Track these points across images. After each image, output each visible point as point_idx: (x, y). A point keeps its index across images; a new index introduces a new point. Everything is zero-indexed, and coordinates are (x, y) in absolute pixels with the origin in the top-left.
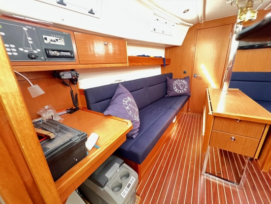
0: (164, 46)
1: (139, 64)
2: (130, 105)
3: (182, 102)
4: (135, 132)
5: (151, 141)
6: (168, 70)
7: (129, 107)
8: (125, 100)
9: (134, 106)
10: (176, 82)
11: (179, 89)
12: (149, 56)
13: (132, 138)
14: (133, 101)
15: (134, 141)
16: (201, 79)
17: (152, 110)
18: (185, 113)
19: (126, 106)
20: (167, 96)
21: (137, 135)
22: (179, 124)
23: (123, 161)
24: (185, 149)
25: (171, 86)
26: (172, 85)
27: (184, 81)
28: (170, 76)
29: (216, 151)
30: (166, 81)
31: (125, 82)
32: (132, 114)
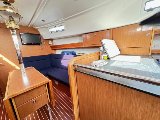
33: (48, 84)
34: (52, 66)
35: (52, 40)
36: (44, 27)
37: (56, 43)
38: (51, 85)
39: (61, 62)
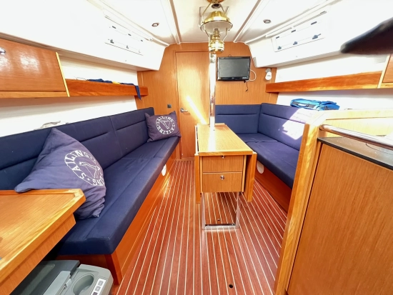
0: (135, 69)
1: (93, 93)
2: (80, 163)
3: (171, 146)
4: (98, 205)
5: (126, 210)
6: (146, 104)
7: (80, 167)
8: (69, 156)
9: (92, 163)
10: (159, 120)
11: (165, 129)
12: (111, 82)
13: (94, 217)
14: (88, 155)
15: (96, 221)
16: (189, 114)
17: (128, 165)
18: (178, 160)
19: (73, 166)
20: (150, 140)
21: (101, 209)
22: (172, 176)
23: (77, 262)
24: (182, 207)
25: (153, 126)
26: (155, 124)
27: (169, 118)
28: (151, 111)
29: (214, 197)
30: (145, 119)
31: (67, 125)
32: (86, 178)
33: (249, 157)
34: (258, 132)
35: (273, 69)
36: (264, 38)
37: (282, 76)
38: (253, 160)
39: (284, 126)
